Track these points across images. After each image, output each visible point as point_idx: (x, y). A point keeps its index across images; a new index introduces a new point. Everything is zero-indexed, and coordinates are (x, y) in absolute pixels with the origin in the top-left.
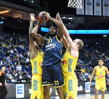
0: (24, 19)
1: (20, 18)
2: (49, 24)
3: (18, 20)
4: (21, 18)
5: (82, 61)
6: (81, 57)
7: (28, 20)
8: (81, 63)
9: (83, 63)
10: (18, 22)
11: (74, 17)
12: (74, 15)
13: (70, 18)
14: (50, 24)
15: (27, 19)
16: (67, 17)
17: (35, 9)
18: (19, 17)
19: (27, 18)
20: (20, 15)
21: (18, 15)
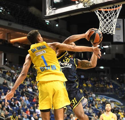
5: (120, 103)
6: (120, 97)
8: (119, 104)
9: (122, 104)
11: (111, 45)
12: (110, 43)
13: (105, 46)
14: (79, 54)
16: (101, 45)
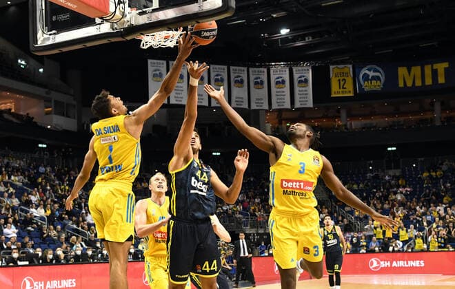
0: (22, 113)
1: (10, 109)
2: (84, 124)
3: (6, 116)
4: (13, 111)
7: (30, 115)
10: (7, 120)
15: (28, 114)
17: (47, 90)
18: (8, 107)
19: (28, 112)
20: (11, 103)
21: (5, 103)
